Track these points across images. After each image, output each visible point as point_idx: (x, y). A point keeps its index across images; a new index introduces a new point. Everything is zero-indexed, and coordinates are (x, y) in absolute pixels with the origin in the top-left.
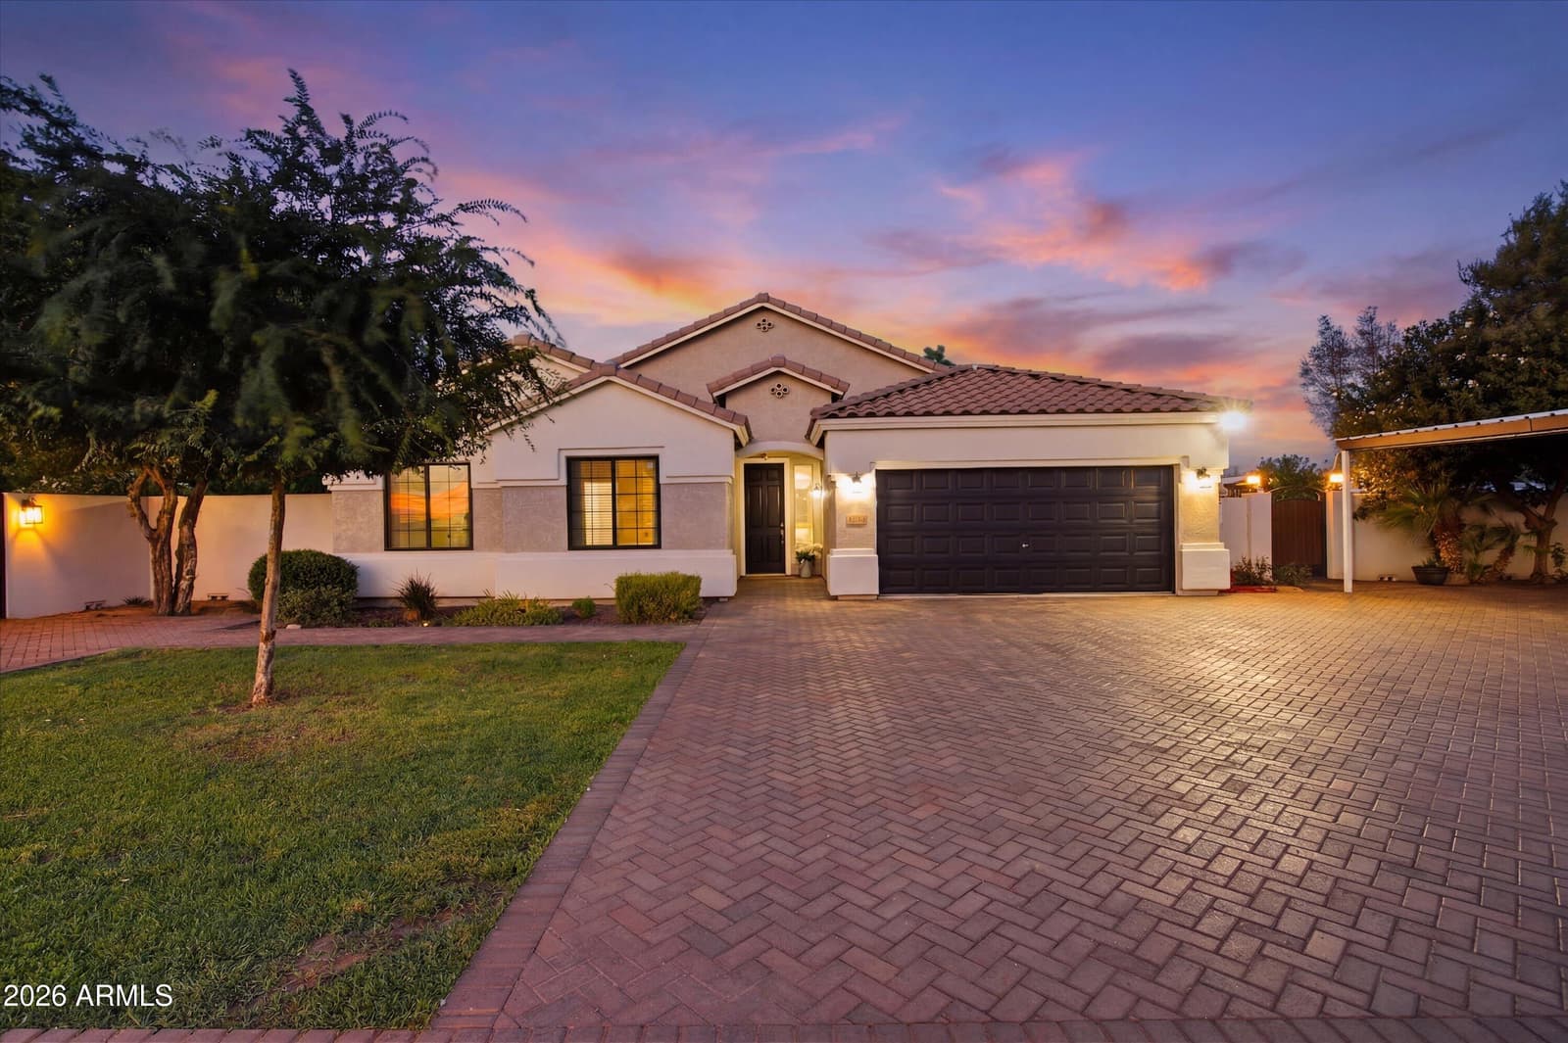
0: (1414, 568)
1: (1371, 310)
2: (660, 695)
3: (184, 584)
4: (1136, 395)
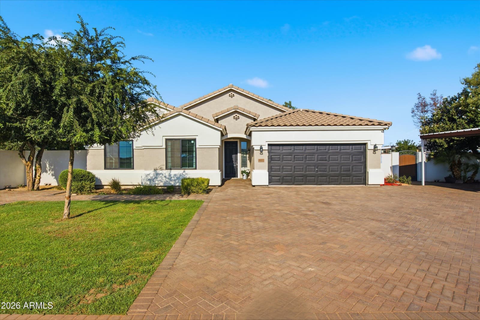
0: (445, 178)
1: (435, 91)
2: (195, 217)
3: (37, 180)
4: (354, 120)
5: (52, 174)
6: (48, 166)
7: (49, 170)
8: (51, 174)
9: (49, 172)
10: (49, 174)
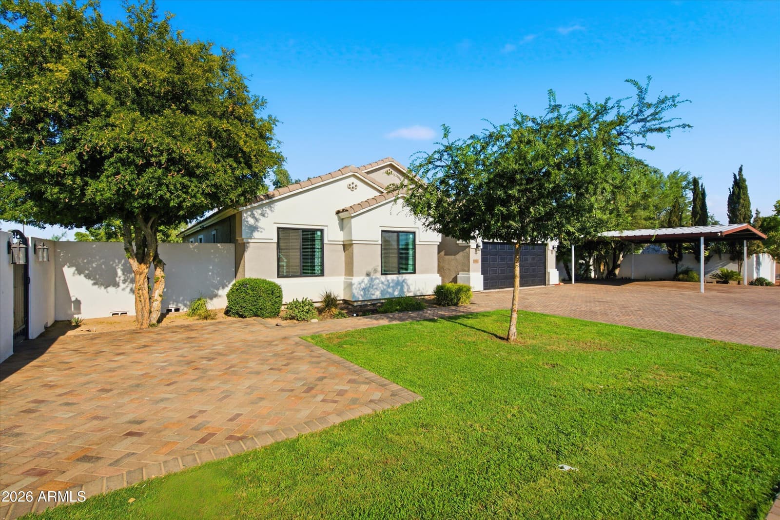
3: (156, 304)
5: (131, 290)
6: (120, 272)
7: (125, 281)
8: (128, 290)
9: (122, 286)
10: (123, 289)
